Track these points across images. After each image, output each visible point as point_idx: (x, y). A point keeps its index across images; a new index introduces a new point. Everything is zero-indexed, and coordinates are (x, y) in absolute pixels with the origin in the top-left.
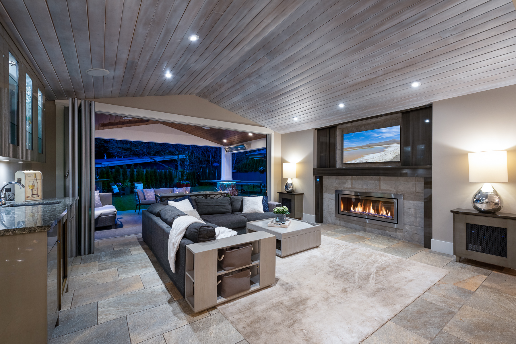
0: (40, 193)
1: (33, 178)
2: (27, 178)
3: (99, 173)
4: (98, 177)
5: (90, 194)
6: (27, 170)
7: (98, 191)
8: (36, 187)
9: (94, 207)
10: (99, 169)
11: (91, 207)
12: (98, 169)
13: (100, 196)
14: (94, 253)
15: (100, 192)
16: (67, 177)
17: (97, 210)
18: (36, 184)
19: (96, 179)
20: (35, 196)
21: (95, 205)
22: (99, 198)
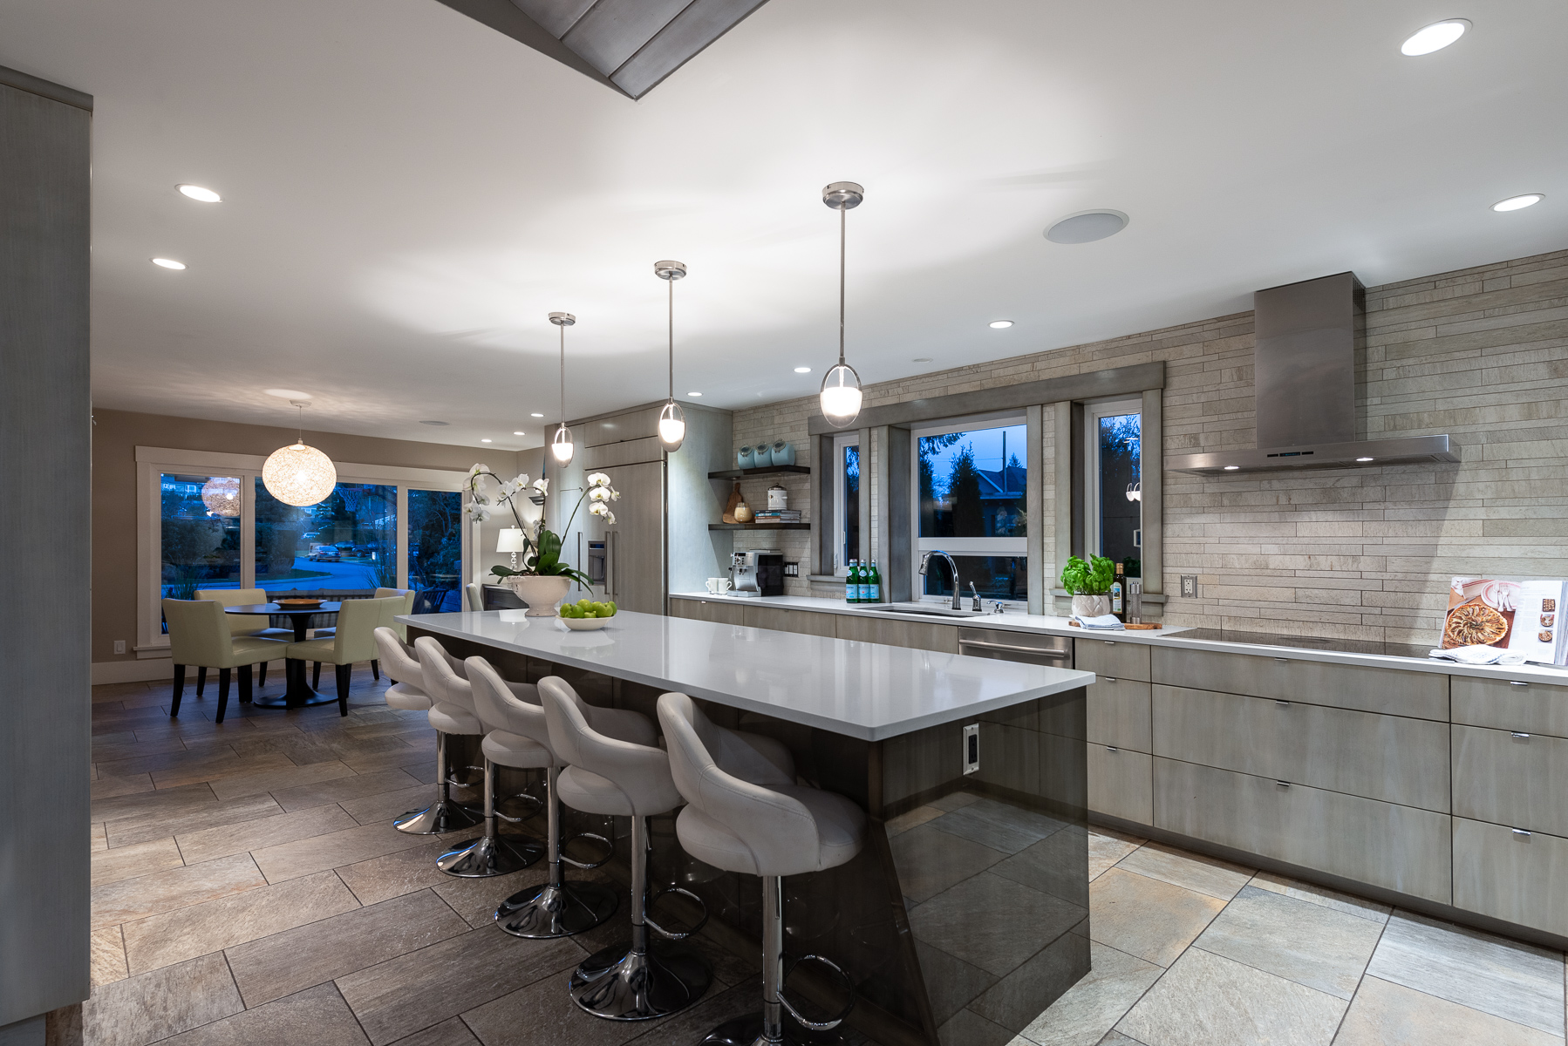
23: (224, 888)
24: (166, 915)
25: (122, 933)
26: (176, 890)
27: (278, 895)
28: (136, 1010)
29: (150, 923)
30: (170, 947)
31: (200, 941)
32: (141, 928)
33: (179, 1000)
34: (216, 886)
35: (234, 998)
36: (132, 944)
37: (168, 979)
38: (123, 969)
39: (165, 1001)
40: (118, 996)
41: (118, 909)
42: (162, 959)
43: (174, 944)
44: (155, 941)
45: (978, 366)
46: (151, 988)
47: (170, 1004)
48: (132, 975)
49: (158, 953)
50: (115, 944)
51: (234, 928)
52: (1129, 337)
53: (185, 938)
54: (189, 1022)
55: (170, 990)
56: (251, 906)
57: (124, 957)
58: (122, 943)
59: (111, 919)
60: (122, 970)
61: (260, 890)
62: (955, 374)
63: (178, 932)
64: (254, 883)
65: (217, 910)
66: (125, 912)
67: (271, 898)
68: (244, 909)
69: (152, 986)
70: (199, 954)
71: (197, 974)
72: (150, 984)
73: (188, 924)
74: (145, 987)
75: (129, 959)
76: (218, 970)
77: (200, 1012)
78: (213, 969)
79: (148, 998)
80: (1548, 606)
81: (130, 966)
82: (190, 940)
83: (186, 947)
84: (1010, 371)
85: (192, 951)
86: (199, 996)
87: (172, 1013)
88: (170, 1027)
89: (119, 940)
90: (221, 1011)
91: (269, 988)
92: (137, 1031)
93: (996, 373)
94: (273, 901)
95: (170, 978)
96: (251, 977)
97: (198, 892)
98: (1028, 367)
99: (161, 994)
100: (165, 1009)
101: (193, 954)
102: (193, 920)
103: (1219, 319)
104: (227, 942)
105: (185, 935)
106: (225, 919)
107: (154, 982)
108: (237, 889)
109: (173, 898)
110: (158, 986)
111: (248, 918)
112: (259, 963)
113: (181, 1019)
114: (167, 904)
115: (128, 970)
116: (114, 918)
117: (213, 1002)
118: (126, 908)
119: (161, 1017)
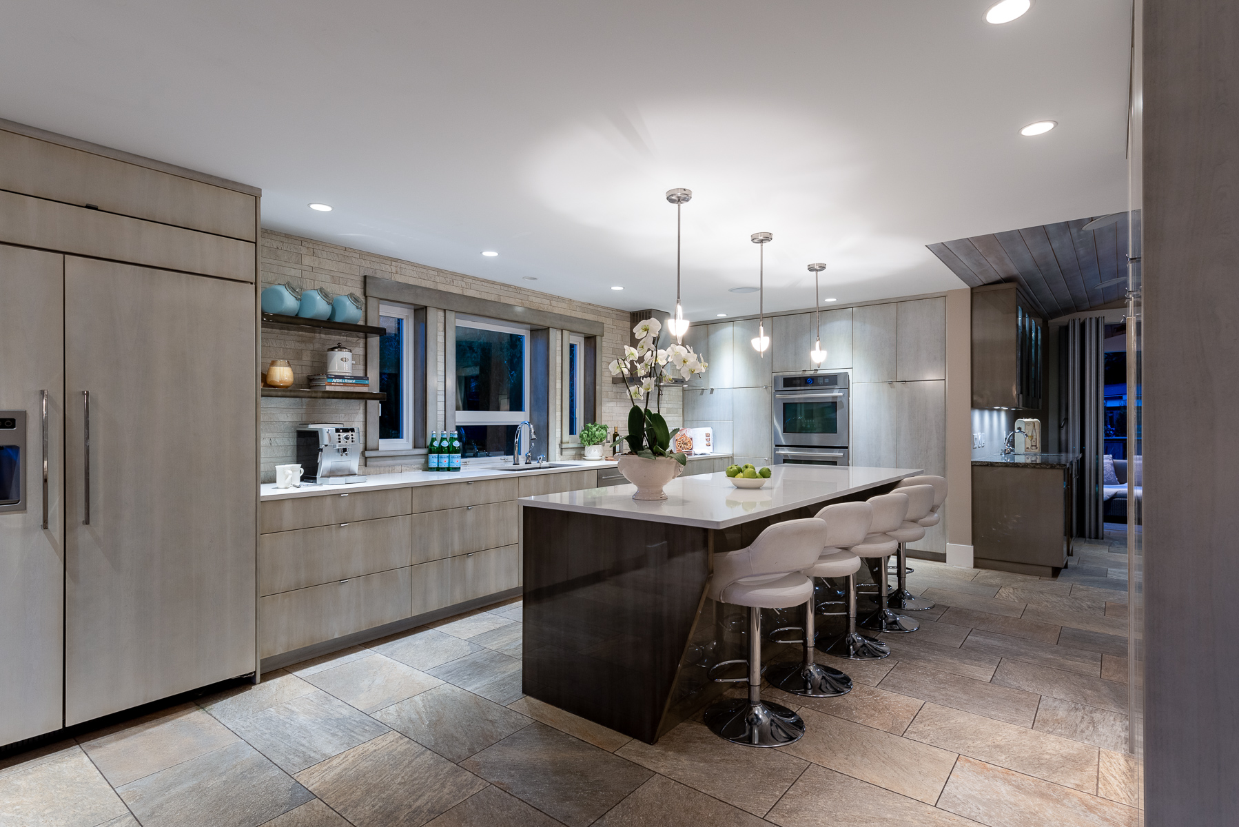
0: (1039, 445)
1: (1031, 427)
2: (1027, 426)
3: (1115, 421)
4: (1112, 430)
5: (1097, 459)
6: (1025, 418)
7: (1111, 456)
8: (1034, 437)
9: (1103, 484)
10: (1115, 412)
11: (1099, 482)
12: (1112, 413)
13: (1115, 465)
14: (1103, 539)
15: (1114, 458)
16: (1063, 427)
17: (1106, 487)
18: (1034, 434)
19: (1107, 435)
20: (1034, 447)
21: (1105, 480)
22: (1113, 468)
23: (995, 777)
24: (1056, 780)
25: (1097, 785)
26: (1033, 803)
27: (963, 742)
28: (1100, 726)
29: (1072, 781)
30: (1065, 751)
31: (1042, 743)
32: (1081, 780)
33: (1073, 717)
34: (999, 783)
35: (1043, 703)
36: (1091, 770)
37: (1075, 731)
38: (1102, 755)
39: (1081, 721)
40: (1109, 740)
41: (1097, 817)
42: (1072, 746)
43: (1061, 752)
44: (1075, 763)
45: (520, 288)
46: (1087, 733)
47: (1080, 719)
48: (1098, 748)
49: (1075, 753)
50: (1105, 779)
51: (1014, 738)
52: (590, 304)
53: (1051, 751)
54: (1073, 706)
55: (1077, 725)
56: (989, 746)
57: (1100, 764)
58: (1100, 776)
59: (1105, 808)
60: (1104, 755)
61: (970, 754)
62: (506, 288)
63: (1054, 759)
64: (967, 765)
65: (1015, 759)
66: (1091, 809)
67: (970, 743)
68: (997, 746)
69: (1087, 734)
70: (1048, 735)
71: (1056, 725)
72: (1087, 736)
73: (1043, 761)
74: (1091, 735)
75: (1097, 760)
76: (1043, 720)
77: (1065, 706)
78: (1045, 722)
79: (1091, 728)
80: (707, 435)
81: (1097, 755)
82: (1049, 748)
83: (1055, 745)
84: (538, 300)
85: (1051, 739)
86: (1061, 713)
87: (1080, 714)
88: (1084, 709)
89: (1101, 780)
90: (1054, 701)
91: (1023, 696)
92: (1102, 716)
93: (531, 298)
94: (971, 739)
95: (1073, 732)
96: (1028, 706)
97: (1018, 787)
98: (547, 302)
99: (1083, 726)
100: (1083, 718)
101: (1052, 738)
102: (1038, 762)
103: (617, 310)
104: (1026, 732)
105: (1050, 754)
106: (1015, 747)
107: (1084, 735)
108: (985, 768)
109: (1042, 795)
110: (1082, 731)
111: (999, 738)
112: (1017, 710)
113: (1077, 709)
114: (1050, 792)
115: (1099, 753)
116: (1101, 807)
117: (1056, 707)
118: (1088, 813)
119: (1087, 715)
